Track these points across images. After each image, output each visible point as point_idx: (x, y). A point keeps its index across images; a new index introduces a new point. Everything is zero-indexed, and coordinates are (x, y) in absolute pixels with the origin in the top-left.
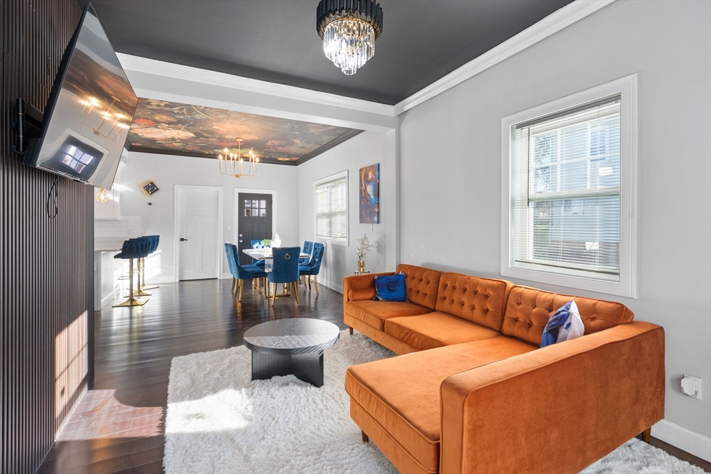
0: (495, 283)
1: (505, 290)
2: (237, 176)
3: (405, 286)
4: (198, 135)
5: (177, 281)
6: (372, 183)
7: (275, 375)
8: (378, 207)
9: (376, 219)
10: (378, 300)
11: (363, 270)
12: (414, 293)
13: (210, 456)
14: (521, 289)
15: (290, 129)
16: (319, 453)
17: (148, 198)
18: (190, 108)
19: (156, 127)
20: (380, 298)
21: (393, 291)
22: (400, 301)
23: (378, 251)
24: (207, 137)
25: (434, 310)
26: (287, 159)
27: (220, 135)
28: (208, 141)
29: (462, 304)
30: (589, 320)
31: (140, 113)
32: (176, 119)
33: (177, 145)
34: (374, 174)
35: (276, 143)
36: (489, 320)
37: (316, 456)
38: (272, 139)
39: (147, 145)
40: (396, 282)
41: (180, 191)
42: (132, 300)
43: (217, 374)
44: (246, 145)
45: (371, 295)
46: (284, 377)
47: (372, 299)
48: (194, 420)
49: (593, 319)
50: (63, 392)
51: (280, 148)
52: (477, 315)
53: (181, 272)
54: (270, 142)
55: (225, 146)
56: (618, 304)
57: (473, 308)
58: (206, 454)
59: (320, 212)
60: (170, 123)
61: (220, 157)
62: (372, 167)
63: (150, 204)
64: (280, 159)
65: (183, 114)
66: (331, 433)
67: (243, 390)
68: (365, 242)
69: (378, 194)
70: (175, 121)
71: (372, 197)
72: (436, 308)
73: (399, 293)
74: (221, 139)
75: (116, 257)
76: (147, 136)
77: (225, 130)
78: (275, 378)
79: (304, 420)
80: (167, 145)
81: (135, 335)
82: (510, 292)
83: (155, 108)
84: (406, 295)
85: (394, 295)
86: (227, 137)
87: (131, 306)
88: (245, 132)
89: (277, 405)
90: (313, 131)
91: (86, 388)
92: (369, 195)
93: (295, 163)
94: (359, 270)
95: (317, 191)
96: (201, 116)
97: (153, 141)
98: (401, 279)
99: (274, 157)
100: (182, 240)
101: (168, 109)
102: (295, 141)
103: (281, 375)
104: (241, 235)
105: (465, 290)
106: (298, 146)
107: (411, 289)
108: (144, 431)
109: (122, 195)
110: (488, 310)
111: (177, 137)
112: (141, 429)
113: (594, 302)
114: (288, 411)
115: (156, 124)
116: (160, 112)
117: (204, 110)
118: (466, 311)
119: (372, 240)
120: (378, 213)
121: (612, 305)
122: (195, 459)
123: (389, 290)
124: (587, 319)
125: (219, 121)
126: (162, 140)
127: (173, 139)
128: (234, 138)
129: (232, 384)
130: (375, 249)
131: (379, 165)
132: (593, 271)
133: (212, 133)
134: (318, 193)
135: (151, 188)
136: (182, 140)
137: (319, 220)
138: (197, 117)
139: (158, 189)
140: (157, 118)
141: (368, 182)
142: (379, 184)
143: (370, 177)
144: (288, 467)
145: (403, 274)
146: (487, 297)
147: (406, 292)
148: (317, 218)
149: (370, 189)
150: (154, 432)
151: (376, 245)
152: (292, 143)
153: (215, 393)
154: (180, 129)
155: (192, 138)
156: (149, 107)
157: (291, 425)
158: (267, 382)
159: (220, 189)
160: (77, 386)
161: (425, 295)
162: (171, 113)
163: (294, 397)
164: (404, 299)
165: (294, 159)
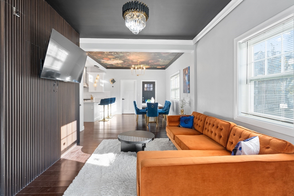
0: (226, 123)
1: (230, 127)
2: (138, 75)
3: (193, 122)
4: (124, 61)
5: (121, 114)
6: (187, 75)
7: (129, 151)
8: (189, 86)
9: (188, 91)
10: (180, 127)
11: (183, 113)
12: (196, 125)
13: (92, 173)
14: (237, 127)
15: (154, 55)
16: (124, 182)
17: (112, 84)
18: (117, 53)
19: (110, 60)
20: (180, 126)
21: (187, 123)
22: (190, 128)
23: (189, 105)
24: (128, 62)
25: (202, 134)
26: (160, 67)
27: (131, 60)
28: (129, 63)
29: (212, 132)
30: (265, 148)
31: (103, 56)
32: (115, 56)
33: (120, 65)
34: (188, 71)
35: (152, 61)
36: (221, 141)
37: (122, 182)
38: (150, 60)
39: (111, 66)
40: (189, 119)
41: (122, 82)
42: (104, 119)
43: (112, 147)
44: (142, 63)
45: (177, 124)
46: (132, 152)
47: (178, 126)
48: (96, 160)
49: (268, 148)
50: (64, 144)
51: (155, 63)
52: (217, 138)
53: (123, 111)
54: (150, 61)
55: (132, 64)
56: (285, 141)
57: (215, 134)
58: (91, 172)
59: (172, 88)
60: (114, 58)
61: (132, 69)
62: (187, 68)
63: (113, 87)
64: (158, 67)
65: (116, 55)
66: (134, 176)
67: (116, 154)
68: (184, 101)
69: (189, 80)
70: (115, 57)
71: (187, 81)
72: (203, 133)
73: (190, 124)
74: (132, 62)
75: (99, 104)
76: (110, 63)
77: (132, 58)
78: (129, 152)
79: (128, 169)
80: (117, 65)
81: (105, 131)
82: (232, 128)
83: (107, 54)
84: (193, 125)
85: (187, 125)
86: (134, 61)
87: (104, 121)
88: (139, 59)
89: (123, 162)
90: (164, 55)
91: (76, 144)
92: (186, 80)
93: (164, 69)
94: (181, 113)
95: (171, 80)
96: (121, 55)
97: (112, 65)
98: (191, 119)
99: (155, 67)
100: (123, 99)
101: (110, 54)
102: (159, 60)
103: (131, 152)
104: (143, 98)
105: (213, 125)
106: (162, 62)
107: (195, 123)
108: (82, 161)
109: (105, 84)
110: (221, 137)
111: (118, 63)
112: (81, 160)
113: (271, 138)
114: (125, 165)
115: (110, 59)
116: (109, 55)
117: (121, 53)
118: (213, 136)
119: (187, 101)
120: (189, 89)
121: (281, 141)
122: (88, 173)
123: (185, 123)
124: (264, 147)
125: (128, 55)
126: (114, 64)
127: (117, 64)
128: (136, 61)
129: (114, 151)
130: (188, 104)
131: (189, 67)
132: (280, 121)
133: (128, 60)
134: (172, 81)
135: (113, 81)
136: (120, 64)
137: (172, 92)
138: (120, 55)
139: (115, 81)
140: (109, 57)
141: (186, 75)
142: (189, 75)
143: (186, 73)
144: (111, 183)
145: (193, 116)
146: (221, 129)
147: (193, 124)
148: (171, 91)
149: (186, 78)
150: (83, 162)
151: (188, 103)
152: (159, 61)
153: (107, 153)
154: (118, 60)
155: (123, 62)
156: (105, 54)
157: (123, 169)
158: (126, 153)
159: (135, 80)
160: (71, 143)
161: (200, 126)
162: (112, 55)
163: (131, 160)
164: (192, 127)
165: (163, 67)
